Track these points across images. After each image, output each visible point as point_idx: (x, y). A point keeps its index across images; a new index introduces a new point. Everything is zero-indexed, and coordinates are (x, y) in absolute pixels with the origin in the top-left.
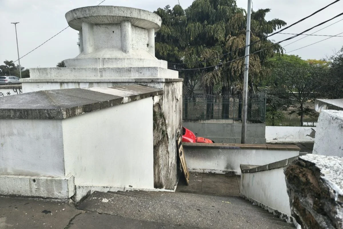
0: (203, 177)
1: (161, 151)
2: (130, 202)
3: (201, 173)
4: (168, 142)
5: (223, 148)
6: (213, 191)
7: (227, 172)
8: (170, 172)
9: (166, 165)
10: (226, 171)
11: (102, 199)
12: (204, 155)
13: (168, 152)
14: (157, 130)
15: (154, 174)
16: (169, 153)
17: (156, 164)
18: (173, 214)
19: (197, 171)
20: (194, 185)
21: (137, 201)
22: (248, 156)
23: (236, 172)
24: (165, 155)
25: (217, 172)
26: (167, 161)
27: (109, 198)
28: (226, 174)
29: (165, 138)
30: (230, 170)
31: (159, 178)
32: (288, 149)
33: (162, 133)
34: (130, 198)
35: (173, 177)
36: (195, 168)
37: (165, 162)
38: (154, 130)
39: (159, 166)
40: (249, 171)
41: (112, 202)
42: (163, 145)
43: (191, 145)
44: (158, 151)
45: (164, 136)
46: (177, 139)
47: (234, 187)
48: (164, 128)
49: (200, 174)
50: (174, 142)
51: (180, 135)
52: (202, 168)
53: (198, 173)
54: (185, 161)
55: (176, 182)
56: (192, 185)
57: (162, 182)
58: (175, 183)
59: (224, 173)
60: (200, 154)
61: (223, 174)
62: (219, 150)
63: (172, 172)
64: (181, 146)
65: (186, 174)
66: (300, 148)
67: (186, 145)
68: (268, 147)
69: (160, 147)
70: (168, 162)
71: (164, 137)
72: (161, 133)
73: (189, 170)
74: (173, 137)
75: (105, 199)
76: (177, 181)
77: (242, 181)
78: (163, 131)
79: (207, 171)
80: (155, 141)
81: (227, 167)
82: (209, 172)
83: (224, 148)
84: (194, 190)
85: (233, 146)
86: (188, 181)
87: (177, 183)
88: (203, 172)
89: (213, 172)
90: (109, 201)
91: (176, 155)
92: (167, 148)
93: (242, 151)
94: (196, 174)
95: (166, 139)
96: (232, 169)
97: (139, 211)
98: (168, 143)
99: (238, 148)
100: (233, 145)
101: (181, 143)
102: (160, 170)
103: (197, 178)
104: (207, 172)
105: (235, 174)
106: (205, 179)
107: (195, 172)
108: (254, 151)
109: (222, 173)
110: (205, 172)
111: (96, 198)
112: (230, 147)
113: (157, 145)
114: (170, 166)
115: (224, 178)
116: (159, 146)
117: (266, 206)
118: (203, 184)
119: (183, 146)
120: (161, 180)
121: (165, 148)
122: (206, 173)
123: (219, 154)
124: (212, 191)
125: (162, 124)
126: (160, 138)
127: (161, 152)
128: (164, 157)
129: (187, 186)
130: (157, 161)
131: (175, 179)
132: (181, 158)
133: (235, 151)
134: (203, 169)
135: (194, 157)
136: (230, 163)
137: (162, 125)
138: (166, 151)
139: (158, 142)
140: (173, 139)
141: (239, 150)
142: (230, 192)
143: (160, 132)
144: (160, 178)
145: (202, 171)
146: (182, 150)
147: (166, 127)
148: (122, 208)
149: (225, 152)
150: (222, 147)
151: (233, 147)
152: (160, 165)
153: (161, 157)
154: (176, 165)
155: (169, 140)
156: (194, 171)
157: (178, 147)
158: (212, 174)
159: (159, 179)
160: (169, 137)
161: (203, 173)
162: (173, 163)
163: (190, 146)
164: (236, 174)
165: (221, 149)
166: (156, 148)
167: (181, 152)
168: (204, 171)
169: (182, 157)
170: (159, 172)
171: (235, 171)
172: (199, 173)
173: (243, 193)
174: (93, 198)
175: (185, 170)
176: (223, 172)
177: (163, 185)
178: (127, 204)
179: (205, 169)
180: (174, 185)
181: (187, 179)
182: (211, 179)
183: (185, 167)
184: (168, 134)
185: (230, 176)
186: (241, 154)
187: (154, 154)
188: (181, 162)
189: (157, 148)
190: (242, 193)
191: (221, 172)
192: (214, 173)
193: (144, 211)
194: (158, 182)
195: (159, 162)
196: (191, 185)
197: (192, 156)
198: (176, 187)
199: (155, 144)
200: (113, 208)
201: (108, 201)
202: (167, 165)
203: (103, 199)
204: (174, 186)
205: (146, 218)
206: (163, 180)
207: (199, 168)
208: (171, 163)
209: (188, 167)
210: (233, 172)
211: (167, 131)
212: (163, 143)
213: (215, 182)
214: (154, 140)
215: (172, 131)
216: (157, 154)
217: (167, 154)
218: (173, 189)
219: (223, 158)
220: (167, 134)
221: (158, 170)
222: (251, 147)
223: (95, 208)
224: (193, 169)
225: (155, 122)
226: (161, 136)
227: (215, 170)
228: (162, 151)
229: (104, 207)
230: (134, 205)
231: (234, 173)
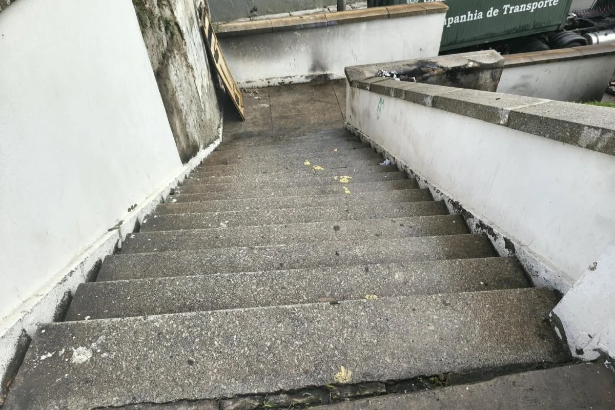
0: (269, 96)
1: (175, 73)
2: (154, 334)
3: (263, 87)
4: (184, 43)
5: (302, 27)
6: (295, 124)
7: (314, 78)
8: (204, 107)
9: (193, 100)
10: (312, 76)
11: (69, 354)
12: (265, 50)
13: (190, 67)
14: (151, 27)
15: (176, 136)
16: (192, 68)
17: (172, 113)
18: (279, 342)
19: (255, 84)
20: (256, 117)
21: (175, 326)
22: (352, 38)
23: (331, 74)
24: (186, 78)
25: (295, 80)
26: (194, 87)
27: (91, 342)
28: (313, 80)
29: (175, 37)
30: (319, 73)
31: (187, 136)
32: (427, 10)
33: (167, 29)
34: (152, 322)
35: (212, 115)
36: (251, 80)
37: (190, 93)
38: (143, 33)
39: (180, 111)
40: (370, 88)
41: (105, 355)
42: (175, 57)
43: (234, 30)
44: (169, 79)
45: (172, 34)
46: (200, 25)
47: (332, 107)
48: (167, 13)
49: (262, 89)
50: (196, 37)
51: (205, 8)
52: (264, 77)
53: (258, 87)
54: (227, 69)
55: (220, 120)
56: (252, 119)
57: (194, 141)
58: (217, 122)
59: (309, 80)
60: (256, 48)
61: (306, 83)
62: (296, 33)
63: (207, 105)
64: (213, 37)
65: (236, 96)
66: (447, 7)
67: (223, 31)
68: (391, 13)
69: (171, 65)
70: (195, 90)
71: (172, 37)
72: (163, 29)
73: (239, 86)
74: (191, 25)
75: (80, 348)
76: (220, 115)
77: (350, 100)
78: (167, 23)
79: (274, 82)
80: (155, 58)
81: (314, 69)
82: (279, 83)
83: (305, 28)
84: (257, 129)
85: (322, 21)
86: (242, 110)
87: (222, 120)
88: (267, 84)
89: (287, 81)
90: (94, 352)
91: (207, 63)
92: (186, 59)
93: (341, 29)
94: (254, 92)
95: (179, 38)
96: (323, 69)
97: (190, 362)
98: (185, 45)
99: (333, 23)
100: (322, 18)
101: (210, 31)
102: (186, 119)
103: (259, 99)
104: (277, 84)
105: (329, 78)
106: (275, 99)
107: (252, 88)
108: (363, 26)
109: (305, 81)
110: (272, 84)
111: (50, 355)
112: (316, 23)
113: (162, 64)
114: (200, 94)
115: (311, 91)
116: (167, 66)
117: (423, 178)
118: (272, 112)
119: (216, 34)
120: (192, 137)
121: (181, 61)
122: (274, 86)
123: (295, 41)
124: (292, 124)
125: (158, 5)
126: (165, 44)
127: (175, 77)
128: (185, 85)
129: (242, 123)
130: (173, 103)
131: (216, 116)
132: (218, 66)
133: (328, 31)
134: (267, 79)
135: (244, 55)
136: (318, 59)
137: (159, 7)
138: (185, 68)
139: (163, 58)
140: (193, 29)
141: (336, 28)
142: (325, 120)
143: (160, 28)
144: (189, 134)
145: (265, 83)
146: (217, 47)
147: (170, 5)
148: (138, 369)
149: (307, 37)
150: (300, 25)
151: (322, 23)
152: (181, 109)
153: (178, 89)
154: (212, 85)
155: (185, 38)
156: (249, 85)
157: (206, 43)
158: (286, 87)
159: (188, 138)
160: (184, 29)
161: (269, 86)
162: (205, 85)
163: (231, 32)
164: (331, 78)
165: (299, 29)
166: (161, 75)
167: (216, 52)
168: (269, 82)
169: (220, 64)
170: (183, 125)
171: (328, 72)
172: (260, 88)
173: (354, 123)
174: (43, 357)
175: (232, 88)
176: (307, 77)
177: (198, 144)
178: (150, 349)
179: (270, 79)
180: (216, 128)
181: (240, 107)
182: (287, 98)
183: (231, 83)
184: (181, 24)
185: (321, 85)
186: (339, 37)
187: (161, 91)
188: (219, 74)
189: (164, 75)
190: (349, 122)
191: (303, 80)
192: (290, 82)
193: (203, 356)
194: (187, 148)
195: (176, 102)
196: (249, 118)
197: (241, 53)
198: (221, 130)
199: (157, 65)
200: (114, 377)
201: (89, 354)
202: (195, 99)
203: (72, 352)
204: (218, 129)
205: (214, 381)
206: (195, 134)
207: (258, 79)
208: (202, 86)
209: (236, 80)
210: (325, 75)
211: (175, 18)
212: (173, 51)
213: (294, 103)
214: (151, 58)
215: (185, 9)
216: (169, 87)
217: (188, 72)
218: (217, 137)
219: (303, 49)
220: (177, 24)
221: (181, 120)
222: (358, 17)
223: (58, 398)
224: (247, 82)
225: (141, 9)
226: (164, 37)
227: (290, 77)
228: (176, 75)
229: (87, 382)
230: (169, 344)
231: (327, 77)
